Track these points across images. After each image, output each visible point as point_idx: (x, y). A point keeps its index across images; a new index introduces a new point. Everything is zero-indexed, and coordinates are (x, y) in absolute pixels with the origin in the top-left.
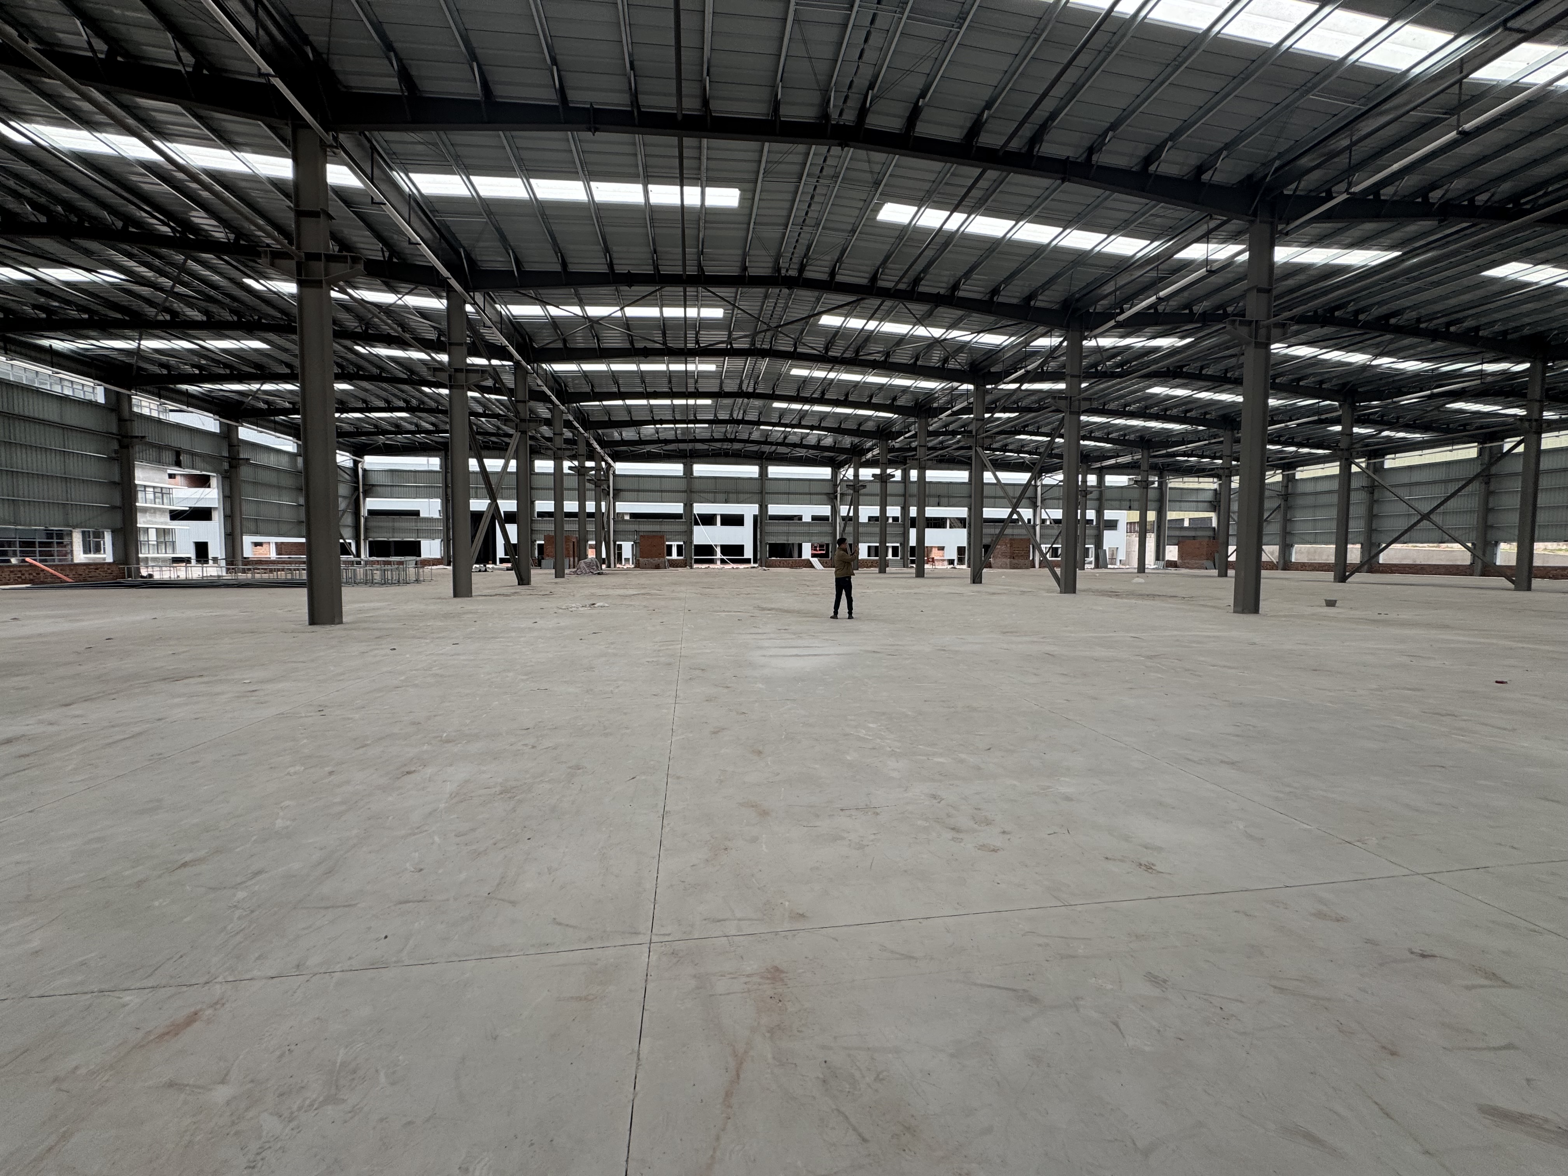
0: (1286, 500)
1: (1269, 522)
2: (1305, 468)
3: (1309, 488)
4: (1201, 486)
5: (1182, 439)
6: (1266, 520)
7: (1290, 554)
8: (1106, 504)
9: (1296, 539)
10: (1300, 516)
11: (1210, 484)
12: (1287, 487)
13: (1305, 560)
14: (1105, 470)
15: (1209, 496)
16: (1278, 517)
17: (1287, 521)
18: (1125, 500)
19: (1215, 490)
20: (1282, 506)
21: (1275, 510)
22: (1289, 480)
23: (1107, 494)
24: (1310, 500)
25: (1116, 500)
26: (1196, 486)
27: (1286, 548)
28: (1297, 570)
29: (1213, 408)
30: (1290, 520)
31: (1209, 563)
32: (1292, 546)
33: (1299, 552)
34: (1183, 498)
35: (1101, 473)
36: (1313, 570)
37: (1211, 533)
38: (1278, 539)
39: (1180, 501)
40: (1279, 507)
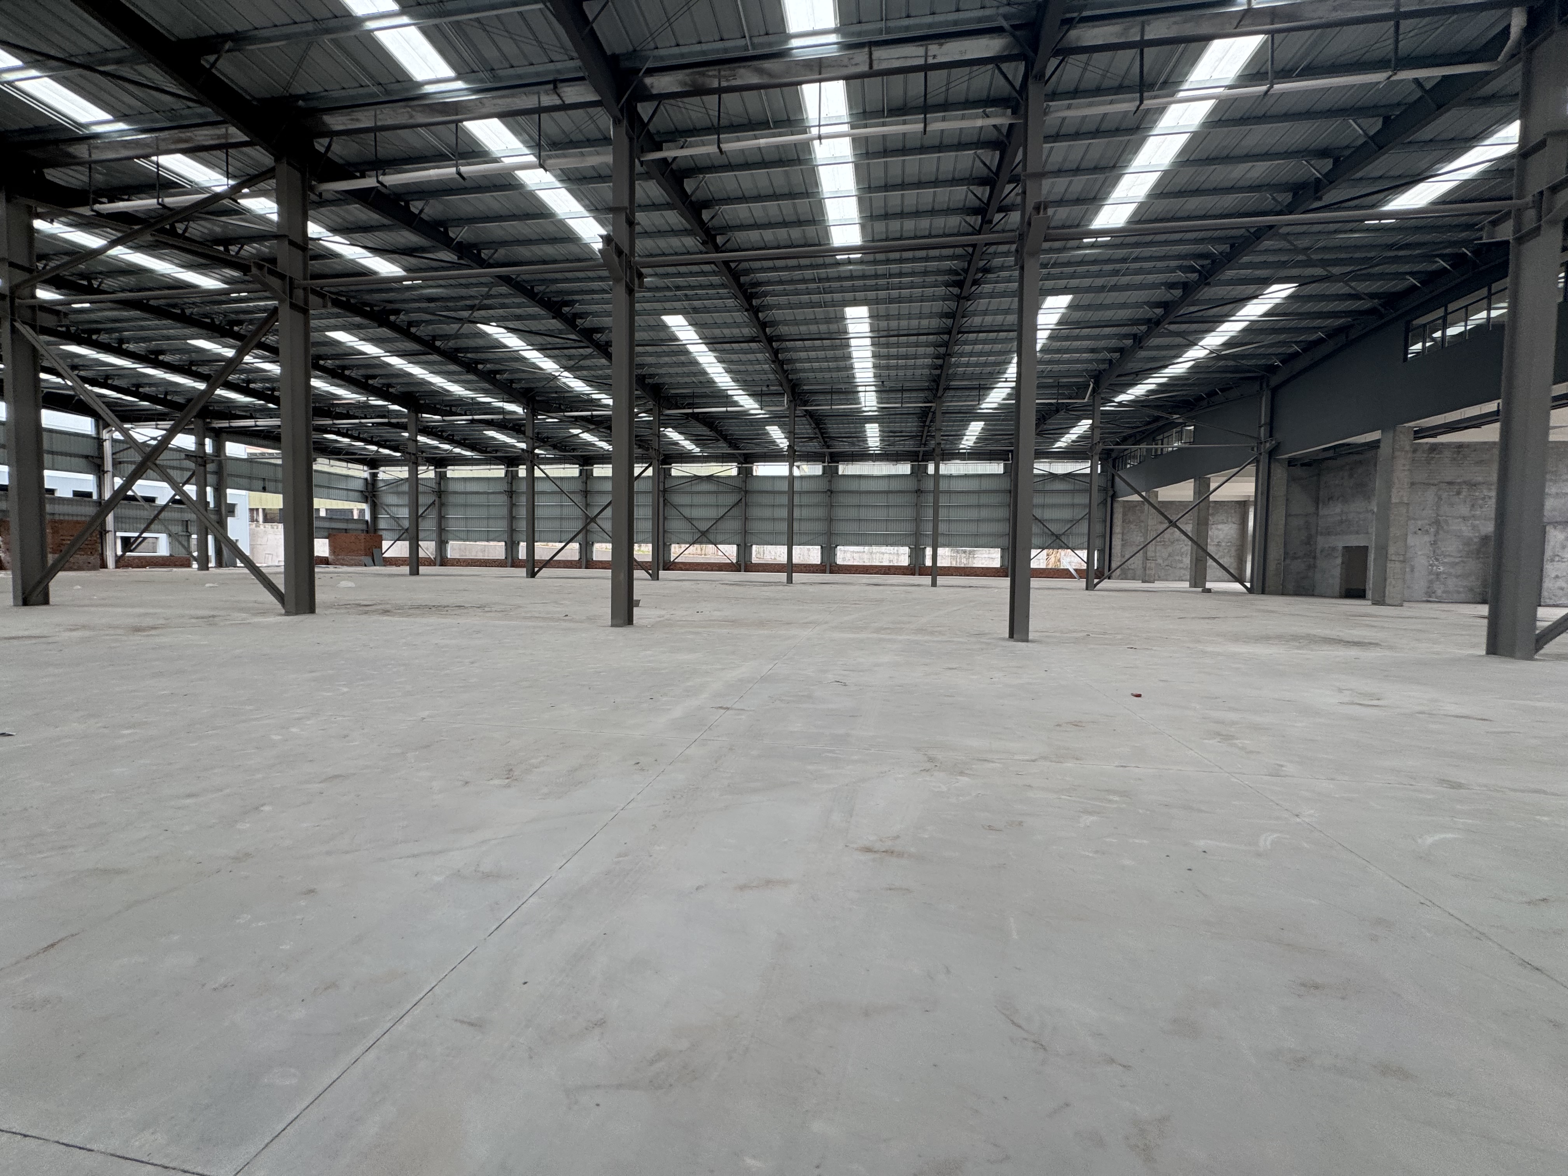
0: (440, 497)
1: (424, 518)
2: (456, 467)
3: (459, 487)
4: (351, 473)
5: (349, 411)
6: (421, 516)
7: (446, 550)
8: (229, 481)
9: (450, 536)
10: (452, 514)
11: (361, 472)
12: (440, 484)
13: (457, 556)
14: (224, 435)
15: (359, 485)
16: (433, 514)
17: (441, 518)
18: (257, 479)
19: (366, 479)
20: (436, 503)
21: (430, 506)
22: (442, 477)
23: (229, 468)
24: (460, 499)
25: (245, 477)
26: (344, 472)
27: (442, 545)
28: (453, 565)
29: (400, 380)
30: (444, 517)
31: (368, 560)
32: (447, 542)
33: (453, 549)
34: (333, 484)
35: (220, 437)
36: (467, 566)
37: (364, 527)
38: (434, 535)
39: (329, 487)
40: (433, 503)
